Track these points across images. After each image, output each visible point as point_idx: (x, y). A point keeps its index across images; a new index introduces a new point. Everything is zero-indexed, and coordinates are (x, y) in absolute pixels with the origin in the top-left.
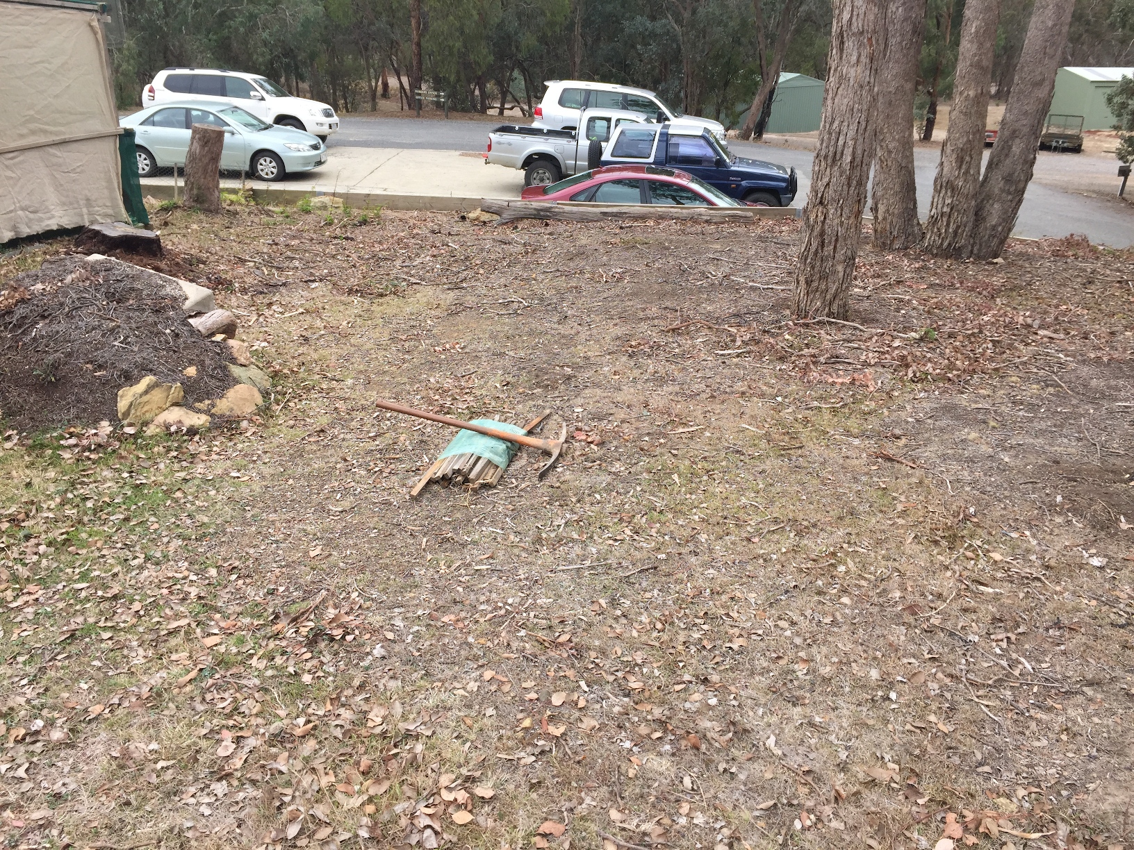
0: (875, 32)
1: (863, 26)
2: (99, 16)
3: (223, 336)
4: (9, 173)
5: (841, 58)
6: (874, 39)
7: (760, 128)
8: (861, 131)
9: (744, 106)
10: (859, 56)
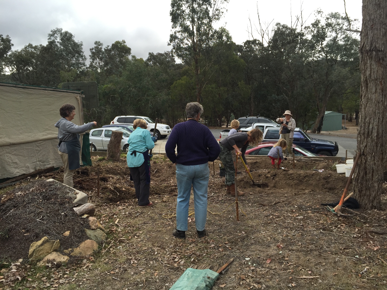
0: (383, 78)
1: (377, 76)
2: (80, 95)
3: (87, 215)
4: (37, 148)
5: (367, 91)
6: (382, 82)
7: (319, 129)
8: (380, 122)
9: (313, 122)
10: (376, 89)
